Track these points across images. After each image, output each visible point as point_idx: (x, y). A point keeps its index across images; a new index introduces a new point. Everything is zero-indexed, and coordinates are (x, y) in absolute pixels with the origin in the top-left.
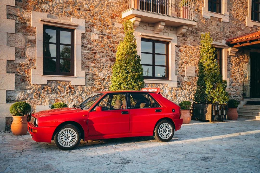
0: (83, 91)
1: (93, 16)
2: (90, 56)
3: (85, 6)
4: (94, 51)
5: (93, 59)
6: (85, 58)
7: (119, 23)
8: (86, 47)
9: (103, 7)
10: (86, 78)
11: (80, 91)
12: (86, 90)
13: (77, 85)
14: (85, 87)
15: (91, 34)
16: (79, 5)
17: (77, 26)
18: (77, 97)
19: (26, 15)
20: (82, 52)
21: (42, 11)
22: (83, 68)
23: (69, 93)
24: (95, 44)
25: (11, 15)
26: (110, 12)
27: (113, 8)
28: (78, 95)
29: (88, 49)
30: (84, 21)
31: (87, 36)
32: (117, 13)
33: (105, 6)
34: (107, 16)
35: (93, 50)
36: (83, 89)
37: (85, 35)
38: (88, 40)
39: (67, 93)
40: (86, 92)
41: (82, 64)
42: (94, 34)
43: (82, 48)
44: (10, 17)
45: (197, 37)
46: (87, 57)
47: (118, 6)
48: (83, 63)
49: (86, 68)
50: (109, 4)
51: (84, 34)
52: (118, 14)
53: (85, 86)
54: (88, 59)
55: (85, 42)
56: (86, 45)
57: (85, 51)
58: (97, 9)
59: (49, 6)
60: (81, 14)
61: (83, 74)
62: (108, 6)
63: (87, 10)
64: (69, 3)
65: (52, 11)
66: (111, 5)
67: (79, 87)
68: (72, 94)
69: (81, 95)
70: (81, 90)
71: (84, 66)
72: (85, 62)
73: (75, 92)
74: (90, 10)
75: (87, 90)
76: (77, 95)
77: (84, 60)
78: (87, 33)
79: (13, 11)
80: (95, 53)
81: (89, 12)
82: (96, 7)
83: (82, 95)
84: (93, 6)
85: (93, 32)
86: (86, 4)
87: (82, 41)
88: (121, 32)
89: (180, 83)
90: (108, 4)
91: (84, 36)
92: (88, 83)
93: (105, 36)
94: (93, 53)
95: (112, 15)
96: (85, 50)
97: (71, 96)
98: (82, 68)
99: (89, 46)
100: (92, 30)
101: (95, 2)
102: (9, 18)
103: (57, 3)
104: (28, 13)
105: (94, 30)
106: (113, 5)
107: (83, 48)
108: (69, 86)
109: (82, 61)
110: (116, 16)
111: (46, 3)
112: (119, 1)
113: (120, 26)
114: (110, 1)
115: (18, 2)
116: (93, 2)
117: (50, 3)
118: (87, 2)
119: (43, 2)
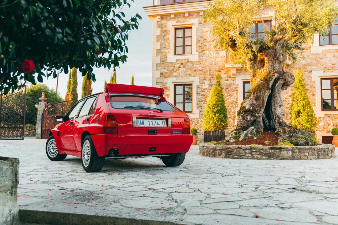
0: (198, 122)
1: (204, 73)
2: (203, 99)
4: (205, 96)
5: (205, 101)
6: (199, 101)
7: (224, 74)
8: (200, 94)
9: (212, 66)
10: (199, 114)
12: (200, 122)
13: (194, 119)
14: (199, 120)
15: (203, 85)
16: (195, 68)
17: (194, 82)
18: (194, 126)
19: (165, 81)
20: (197, 97)
21: (174, 76)
22: (197, 108)
24: (206, 91)
25: (158, 82)
26: (218, 68)
27: (219, 65)
29: (201, 95)
30: (198, 77)
31: (200, 87)
33: (213, 64)
34: (215, 71)
35: (204, 95)
37: (199, 86)
38: (201, 89)
40: (200, 123)
41: (197, 105)
42: (205, 85)
44: (157, 83)
46: (200, 100)
48: (198, 104)
49: (200, 107)
50: (216, 63)
54: (201, 101)
55: (199, 90)
56: (200, 93)
57: (199, 97)
58: (207, 68)
59: (177, 73)
60: (197, 73)
61: (198, 111)
62: (215, 64)
63: (200, 71)
64: (189, 68)
65: (179, 76)
66: (218, 63)
67: (195, 120)
69: (196, 125)
71: (199, 106)
73: (193, 123)
74: (202, 70)
75: (201, 122)
77: (198, 103)
78: (201, 85)
79: (159, 81)
80: (206, 97)
83: (198, 125)
84: (204, 67)
86: (200, 67)
87: (197, 90)
88: (226, 80)
89: (285, 114)
91: (198, 87)
93: (213, 85)
95: (219, 70)
96: (199, 96)
98: (197, 107)
99: (202, 93)
100: (204, 82)
102: (158, 84)
103: (182, 70)
104: (166, 79)
105: (206, 82)
107: (198, 95)
109: (197, 103)
110: (222, 69)
111: (176, 72)
112: (224, 59)
113: (225, 76)
114: (217, 60)
115: (162, 75)
116: (205, 64)
117: (178, 72)
118: (200, 65)
119: (174, 72)
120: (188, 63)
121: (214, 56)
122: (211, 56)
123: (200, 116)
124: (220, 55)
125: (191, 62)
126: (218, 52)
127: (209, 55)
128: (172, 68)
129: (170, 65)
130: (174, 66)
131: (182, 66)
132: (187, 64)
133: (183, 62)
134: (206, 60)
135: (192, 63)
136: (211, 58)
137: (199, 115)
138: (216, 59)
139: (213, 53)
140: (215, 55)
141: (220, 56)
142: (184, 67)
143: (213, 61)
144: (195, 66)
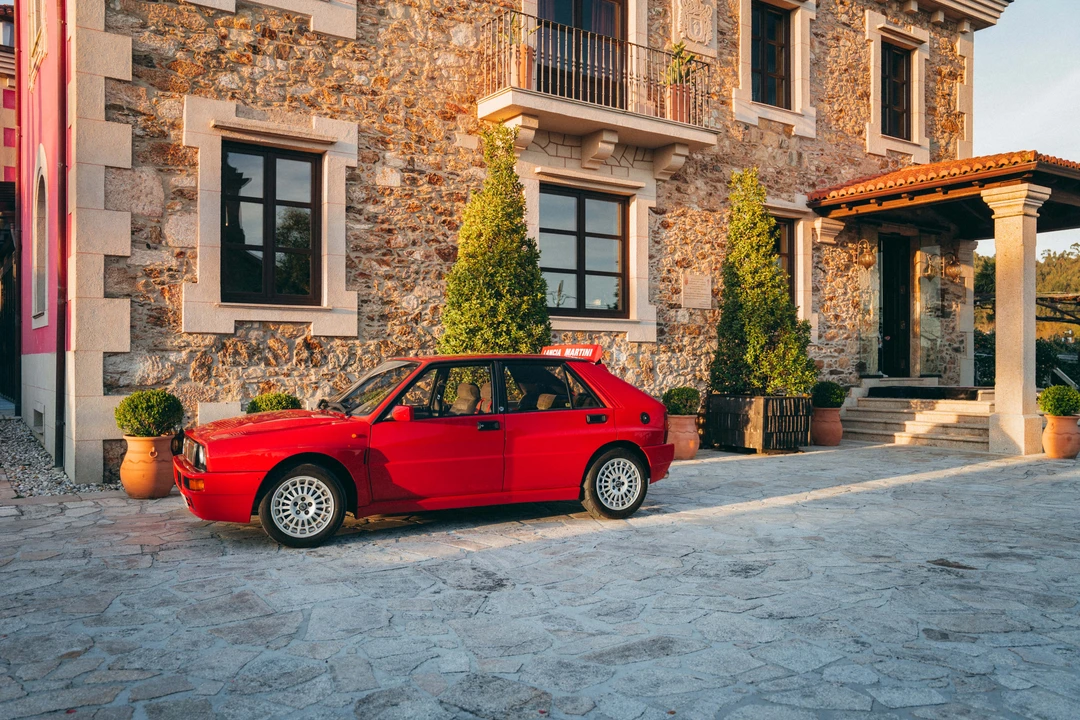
0: (352, 355)
1: (384, 110)
2: (375, 241)
3: (358, 79)
4: (385, 226)
5: (384, 251)
6: (356, 249)
7: (469, 132)
8: (360, 212)
9: (416, 82)
10: (359, 313)
11: (341, 356)
12: (359, 352)
13: (333, 338)
14: (357, 342)
15: (378, 168)
16: (337, 74)
17: (332, 143)
18: (333, 376)
19: (167, 108)
20: (347, 229)
21: (220, 94)
22: (350, 282)
23: (306, 361)
24: (389, 201)
25: (120, 108)
26: (440, 98)
27: (448, 86)
28: (334, 368)
29: (368, 220)
30: (354, 126)
31: (364, 176)
32: (463, 103)
33: (423, 78)
34: (429, 111)
35: (383, 222)
36: (351, 349)
37: (357, 171)
38: (366, 188)
39: (300, 361)
40: (360, 360)
41: (347, 267)
42: (387, 170)
43: (347, 217)
44: (116, 114)
45: (719, 181)
46: (363, 245)
47: (466, 79)
48: (350, 265)
49: (360, 280)
50: (436, 74)
51: (353, 169)
52: (465, 106)
53: (356, 338)
54: (368, 250)
55: (359, 194)
56: (360, 207)
57: (358, 226)
58: (396, 88)
59: (241, 78)
60: (346, 103)
61: (351, 299)
62: (433, 78)
63: (363, 93)
64: (305, 68)
65: (252, 95)
66: (441, 76)
67: (338, 342)
68: (315, 366)
69: (344, 368)
70: (343, 353)
71: (354, 272)
72: (356, 261)
73: (326, 357)
74: (374, 93)
75: (365, 353)
76: (330, 367)
77: (353, 255)
78: (364, 165)
79: (124, 97)
80: (390, 231)
81: (370, 97)
82: (392, 82)
83: (349, 369)
84: (382, 79)
85: (384, 163)
86: (360, 73)
87: (347, 191)
88: (473, 163)
89: (666, 330)
90: (433, 72)
91: (352, 177)
92: (368, 328)
93: (423, 176)
94: (382, 230)
95: (447, 108)
96: (359, 221)
97: (312, 371)
98: (348, 281)
99: (371, 208)
100: (381, 155)
101: (391, 65)
102: (114, 120)
103: (267, 68)
104: (172, 101)
105: (388, 155)
106: (448, 77)
107: (351, 215)
108: (305, 340)
109: (348, 257)
110: (459, 111)
111: (233, 70)
112: (469, 64)
113: (472, 142)
114: (439, 62)
115: (142, 68)
116: (385, 65)
117: (246, 71)
118: (365, 66)
119: (221, 68)
120: (303, 41)
121: (426, 38)
122: (412, 34)
123: (363, 325)
124: (454, 42)
125: (319, 35)
126: (445, 22)
127: (402, 29)
128: (207, 43)
129: (198, 20)
130: (223, 31)
131: (268, 46)
132: (296, 42)
133: (275, 24)
134: (390, 44)
135: (323, 45)
136: (412, 41)
137: (356, 316)
138: (436, 55)
139: (424, 23)
140: (430, 34)
141: (452, 47)
142: (279, 54)
143: (423, 63)
144: (336, 60)
